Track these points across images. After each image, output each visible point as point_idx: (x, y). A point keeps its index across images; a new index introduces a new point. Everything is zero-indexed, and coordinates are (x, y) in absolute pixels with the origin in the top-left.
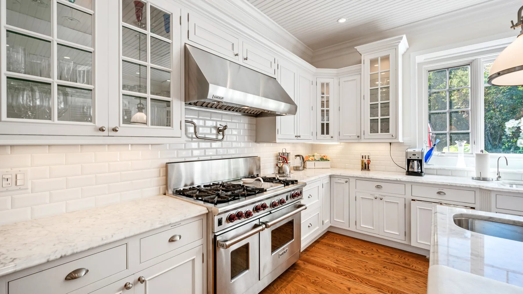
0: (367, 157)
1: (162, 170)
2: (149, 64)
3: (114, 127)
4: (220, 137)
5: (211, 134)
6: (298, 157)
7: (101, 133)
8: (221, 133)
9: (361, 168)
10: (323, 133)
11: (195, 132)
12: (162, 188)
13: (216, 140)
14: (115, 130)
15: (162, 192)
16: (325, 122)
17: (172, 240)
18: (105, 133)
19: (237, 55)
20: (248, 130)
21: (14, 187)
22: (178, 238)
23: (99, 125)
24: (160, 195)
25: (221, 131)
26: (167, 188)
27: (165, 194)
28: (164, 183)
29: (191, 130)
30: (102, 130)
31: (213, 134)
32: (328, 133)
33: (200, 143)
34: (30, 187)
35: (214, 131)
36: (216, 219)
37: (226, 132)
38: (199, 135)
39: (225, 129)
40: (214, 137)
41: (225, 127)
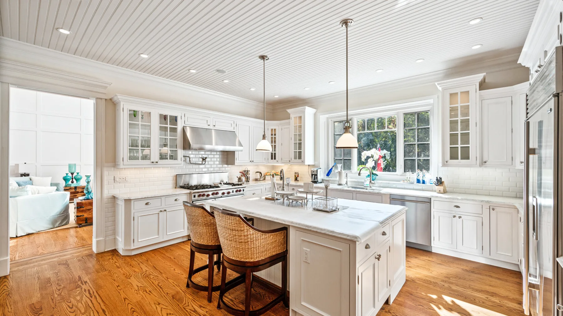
0: (297, 173)
1: (174, 177)
2: (169, 137)
3: (156, 161)
4: (204, 162)
5: (199, 161)
6: (258, 173)
7: (153, 164)
8: (204, 160)
9: (294, 179)
10: (272, 159)
11: (190, 161)
12: (174, 185)
13: (202, 164)
14: (157, 162)
15: (174, 187)
16: (273, 152)
17: (176, 200)
18: (154, 164)
19: (209, 125)
20: (221, 158)
21: (125, 181)
22: (178, 200)
23: (152, 161)
24: (173, 188)
25: (204, 159)
26: (176, 185)
27: (176, 188)
28: (175, 183)
29: (188, 159)
30: (153, 162)
31: (200, 161)
32: (275, 159)
33: (193, 166)
34: (129, 181)
35: (201, 160)
36: (193, 195)
37: (207, 160)
38: (191, 162)
39: (206, 159)
40: (201, 163)
41: (206, 158)
